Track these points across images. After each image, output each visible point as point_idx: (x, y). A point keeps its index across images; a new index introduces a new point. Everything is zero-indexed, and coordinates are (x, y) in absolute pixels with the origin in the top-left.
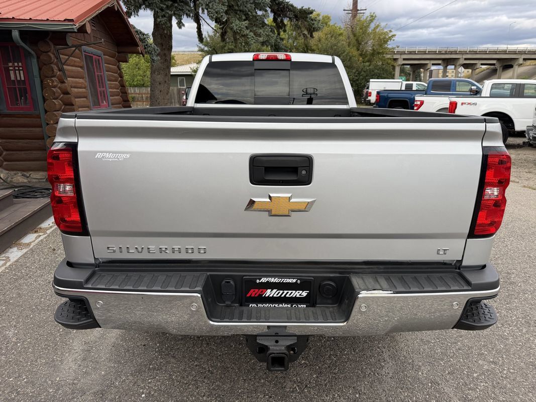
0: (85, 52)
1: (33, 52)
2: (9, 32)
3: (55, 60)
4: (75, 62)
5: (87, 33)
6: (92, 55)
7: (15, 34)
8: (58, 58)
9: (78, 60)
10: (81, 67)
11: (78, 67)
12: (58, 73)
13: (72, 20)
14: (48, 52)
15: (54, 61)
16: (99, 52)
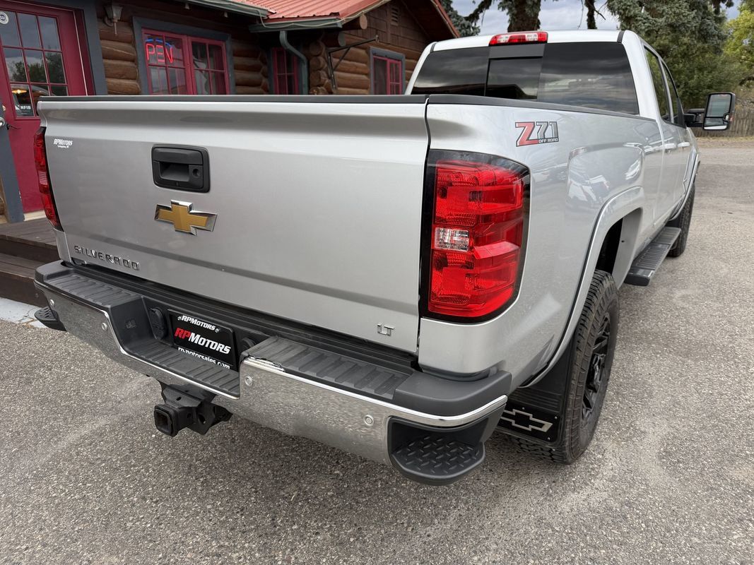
0: (375, 54)
1: (302, 56)
2: (276, 34)
3: (326, 65)
4: (357, 67)
5: (360, 28)
6: (386, 59)
7: (283, 36)
8: (329, 62)
9: (364, 65)
10: (366, 74)
11: (362, 74)
12: (327, 81)
13: (337, 14)
14: (318, 55)
15: (324, 65)
16: (399, 55)
